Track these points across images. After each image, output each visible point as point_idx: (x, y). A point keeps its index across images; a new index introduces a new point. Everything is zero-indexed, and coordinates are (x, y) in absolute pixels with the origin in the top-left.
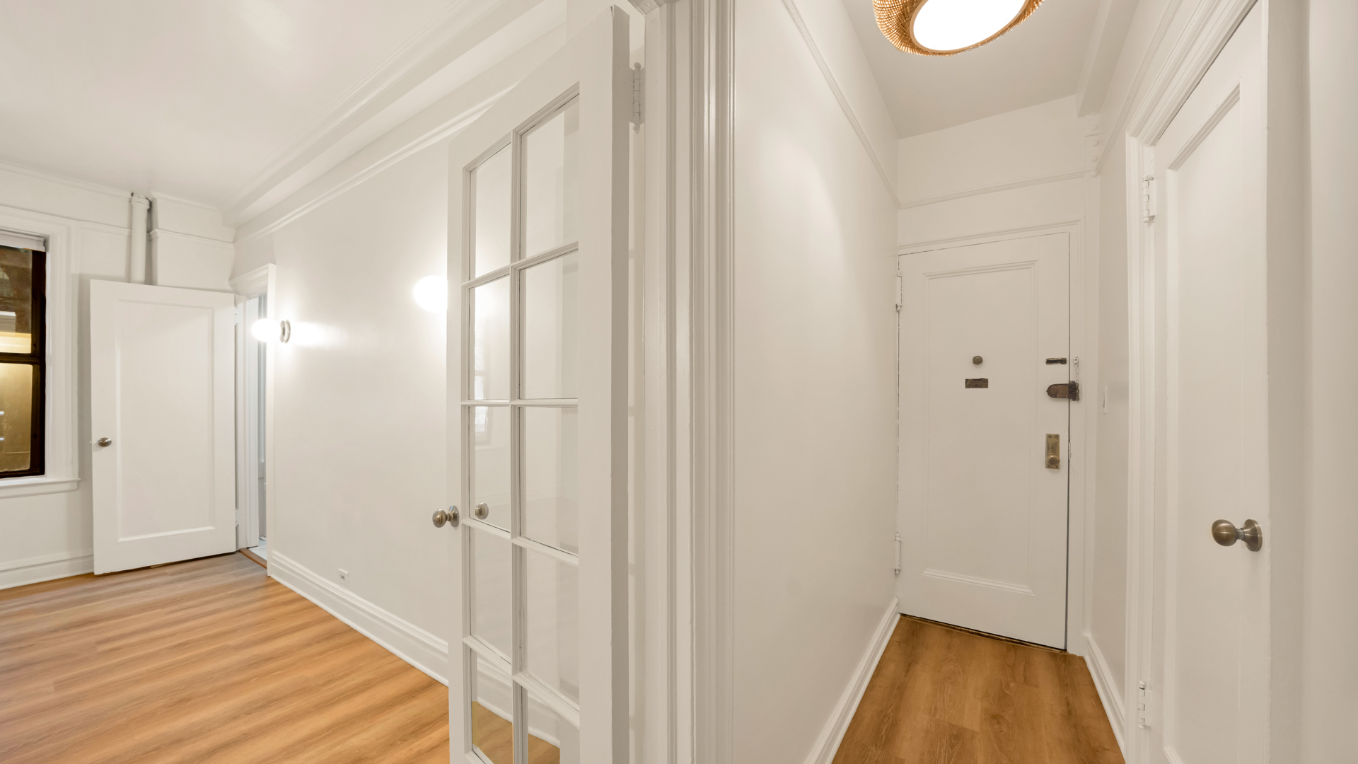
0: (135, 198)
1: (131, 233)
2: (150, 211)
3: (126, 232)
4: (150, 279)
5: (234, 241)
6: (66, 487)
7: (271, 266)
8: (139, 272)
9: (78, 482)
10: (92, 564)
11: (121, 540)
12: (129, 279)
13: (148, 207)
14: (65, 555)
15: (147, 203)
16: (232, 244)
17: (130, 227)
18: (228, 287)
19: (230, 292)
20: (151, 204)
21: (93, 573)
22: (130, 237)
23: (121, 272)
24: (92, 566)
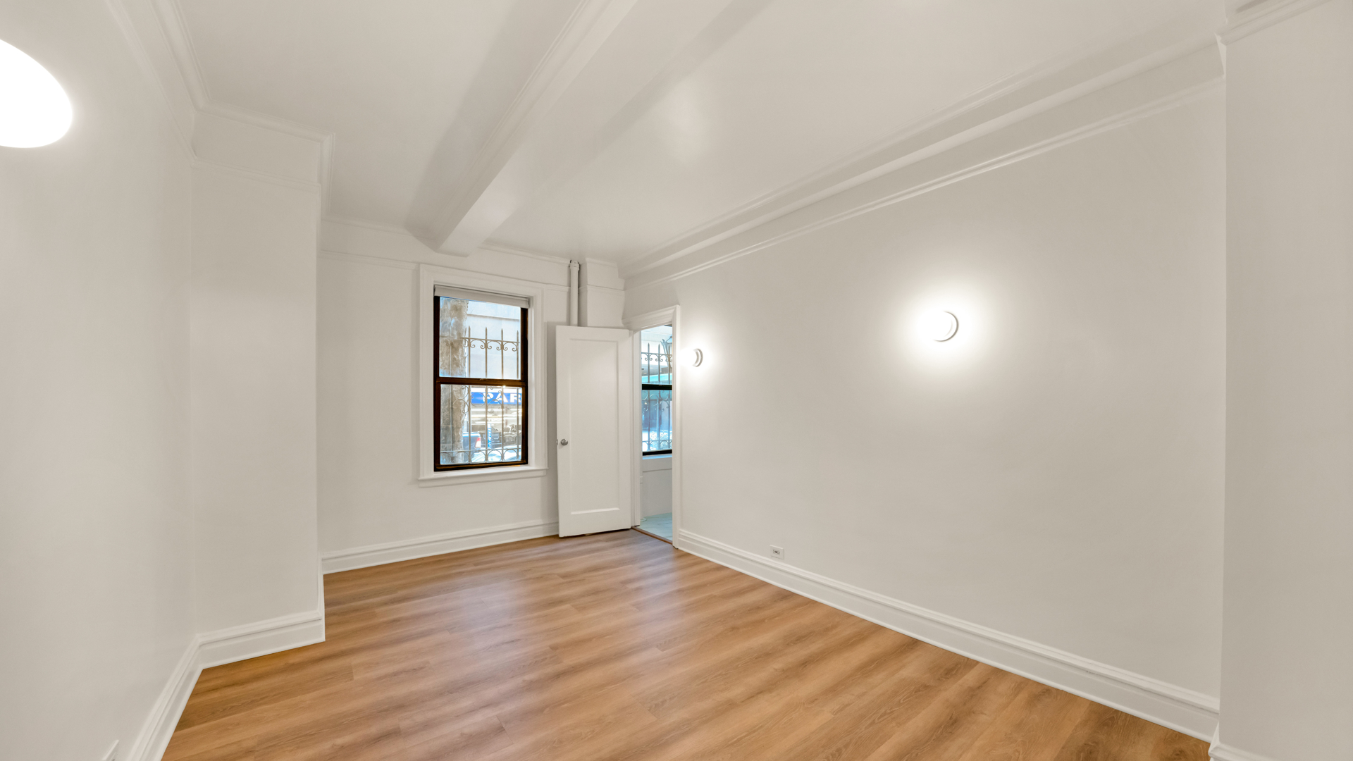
0: (573, 263)
2: (580, 272)
3: (567, 289)
4: (581, 322)
5: (625, 289)
6: (541, 473)
7: (678, 306)
8: (575, 319)
9: (547, 470)
10: (557, 528)
11: (573, 513)
12: (569, 323)
13: (579, 269)
14: (540, 522)
15: (578, 265)
16: (621, 291)
17: (570, 286)
18: (621, 325)
19: (626, 329)
20: (580, 267)
21: (557, 536)
22: (569, 293)
23: (564, 319)
24: (558, 530)
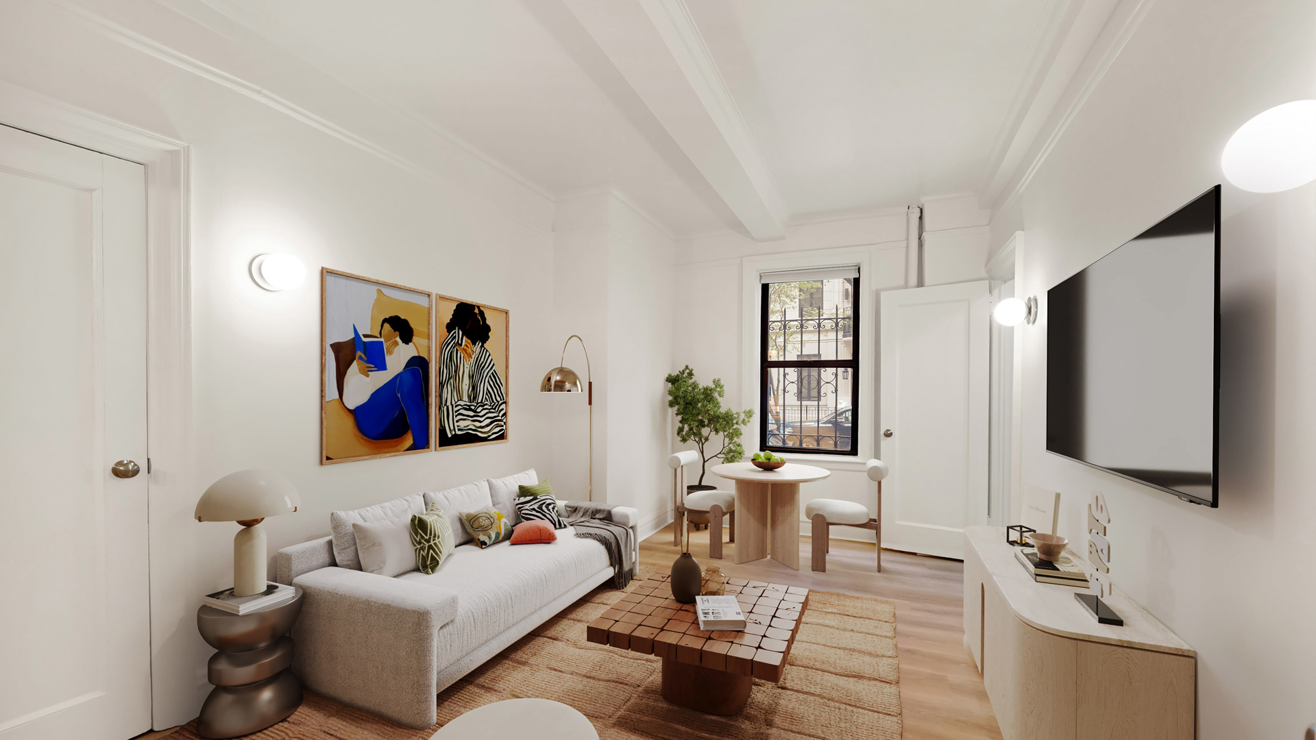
0: (910, 209)
1: (908, 243)
2: (921, 218)
3: (904, 243)
4: (920, 283)
5: (989, 224)
7: (1019, 233)
8: (913, 280)
11: (897, 522)
12: (906, 286)
13: (919, 215)
15: (919, 210)
16: (987, 227)
17: (908, 238)
18: (984, 274)
19: (986, 279)
20: (921, 210)
22: (907, 247)
23: (902, 282)
